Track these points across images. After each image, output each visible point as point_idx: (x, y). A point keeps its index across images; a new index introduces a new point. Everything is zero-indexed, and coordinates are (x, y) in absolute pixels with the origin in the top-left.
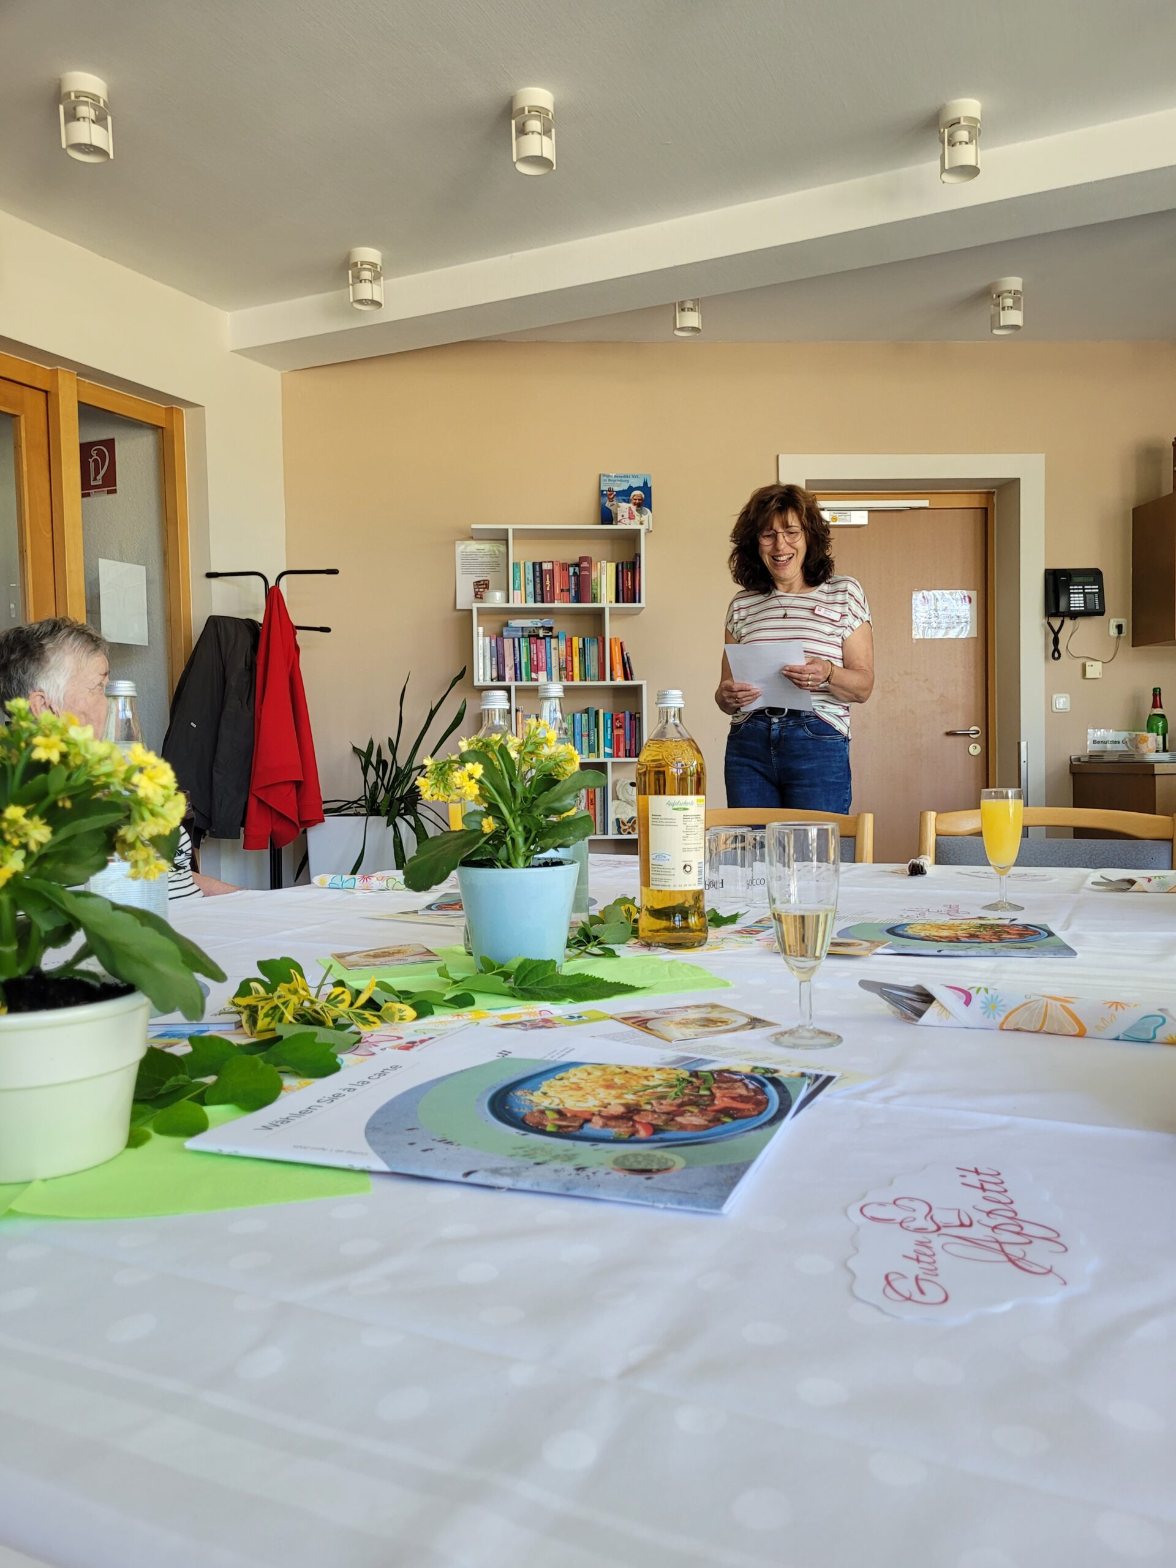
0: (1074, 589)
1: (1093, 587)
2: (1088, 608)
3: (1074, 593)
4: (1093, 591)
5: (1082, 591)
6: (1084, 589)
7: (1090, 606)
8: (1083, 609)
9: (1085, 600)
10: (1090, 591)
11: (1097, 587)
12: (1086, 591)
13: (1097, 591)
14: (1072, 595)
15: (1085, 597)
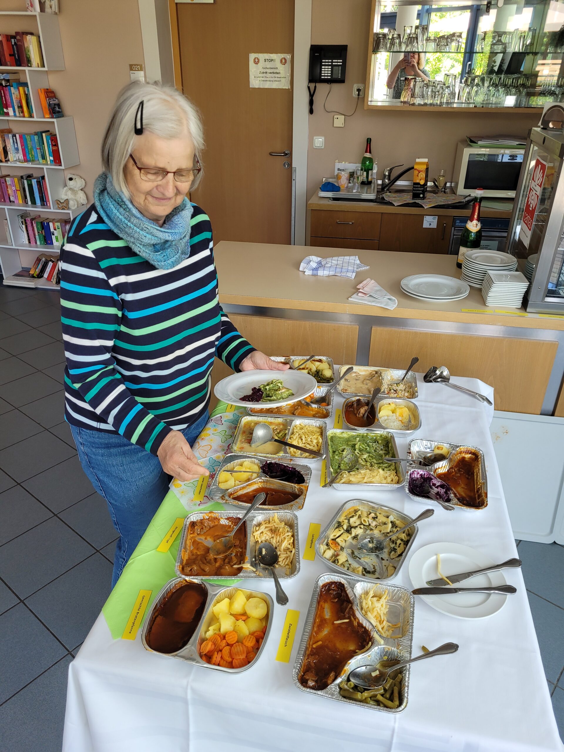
0: (325, 62)
1: (339, 61)
2: (333, 77)
3: (325, 65)
4: (338, 64)
5: (331, 64)
6: (332, 62)
7: (334, 76)
8: (330, 77)
9: (332, 71)
10: (336, 64)
11: (341, 61)
12: (334, 64)
13: (341, 64)
14: (323, 67)
15: (332, 69)
